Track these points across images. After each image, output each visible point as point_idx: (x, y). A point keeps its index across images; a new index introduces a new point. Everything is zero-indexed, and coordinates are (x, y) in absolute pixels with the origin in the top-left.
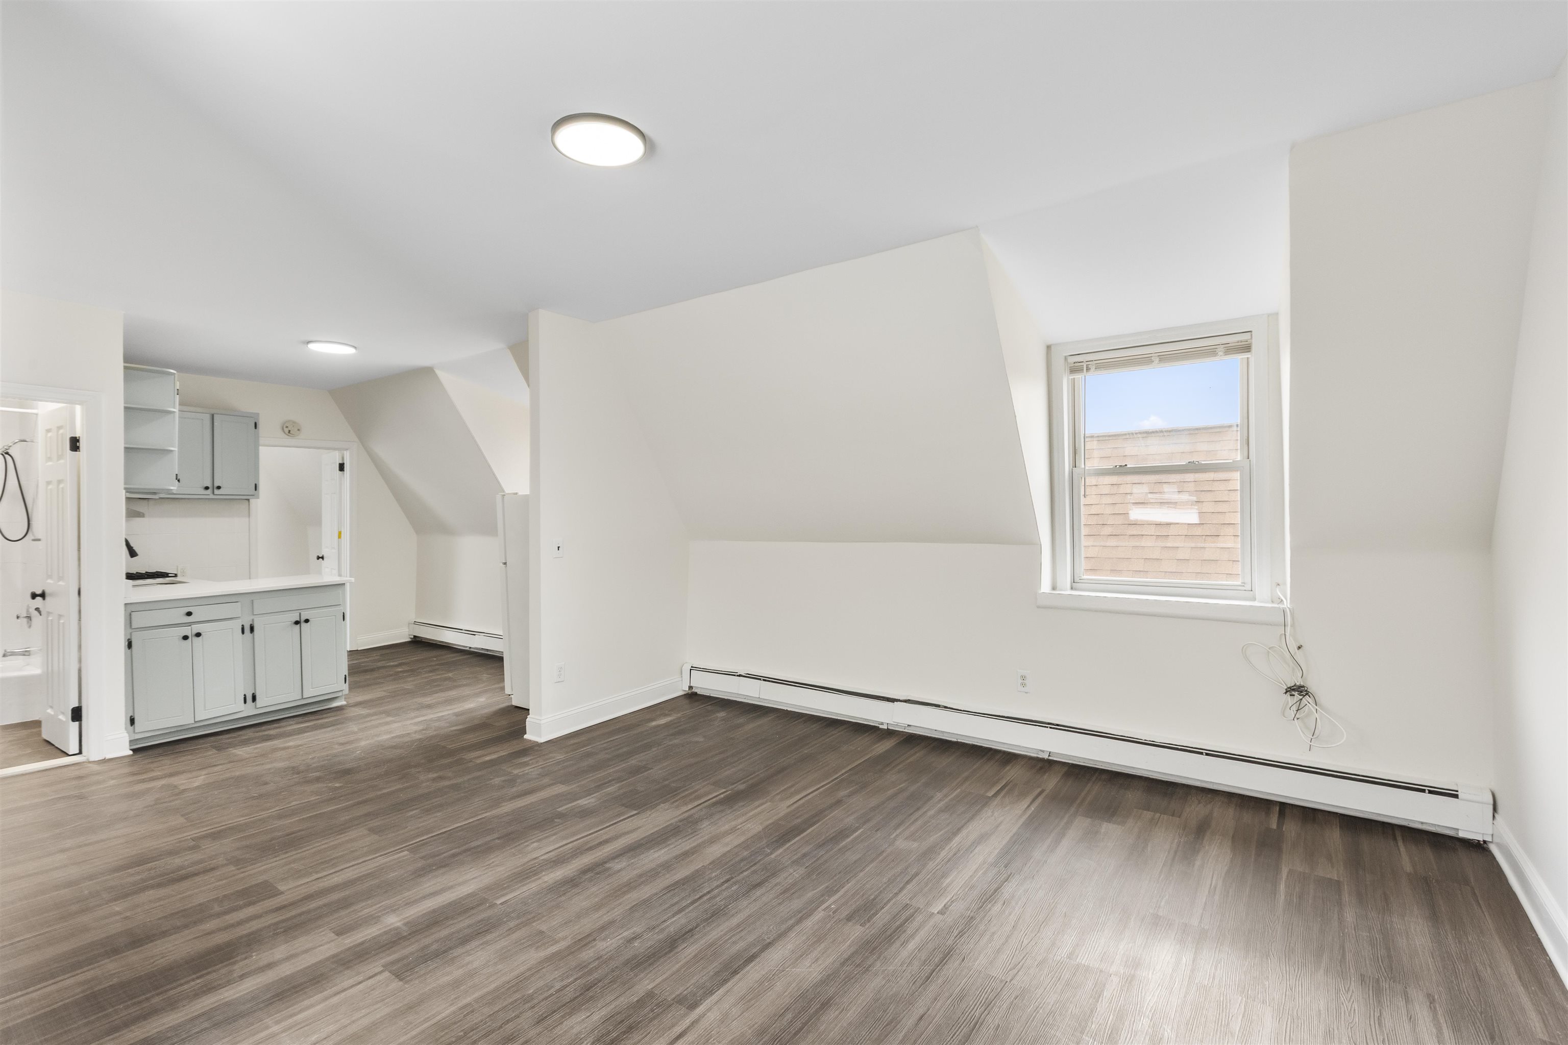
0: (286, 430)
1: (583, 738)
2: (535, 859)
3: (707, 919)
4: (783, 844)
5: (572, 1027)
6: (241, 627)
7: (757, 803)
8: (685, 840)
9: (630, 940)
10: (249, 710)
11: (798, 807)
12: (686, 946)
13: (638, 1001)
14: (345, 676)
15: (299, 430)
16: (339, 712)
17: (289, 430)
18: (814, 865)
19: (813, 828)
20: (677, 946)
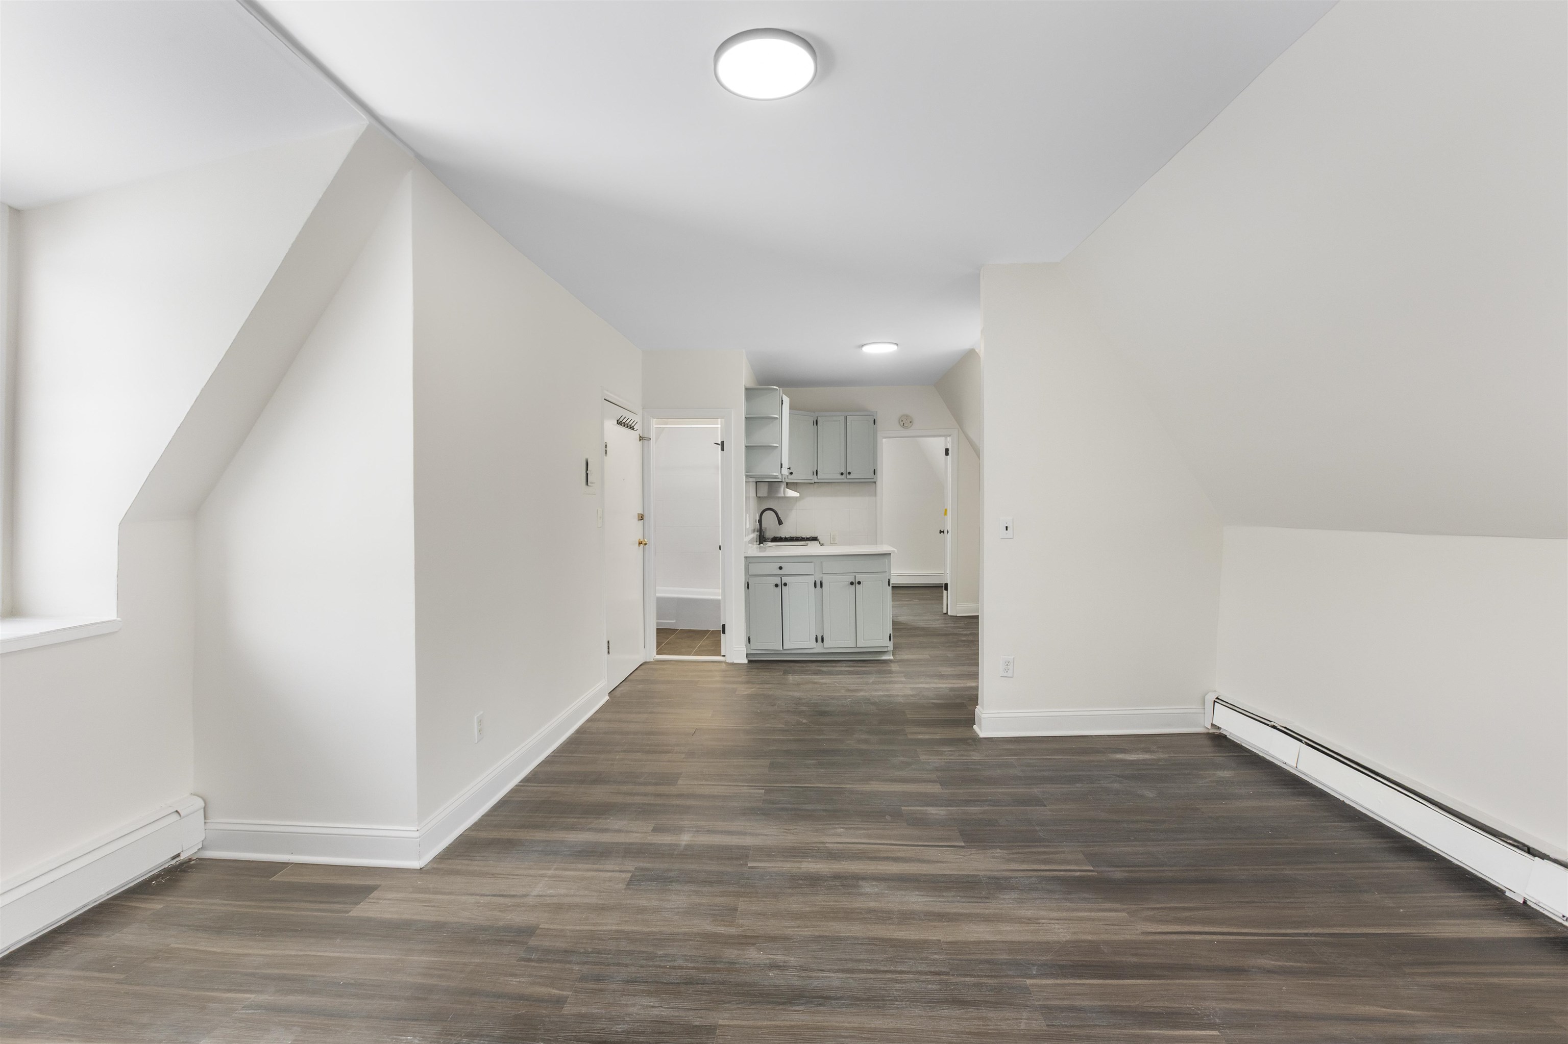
0: (902, 423)
1: (1023, 746)
2: (823, 843)
3: (858, 999)
4: (1056, 976)
5: (634, 1005)
6: (814, 582)
7: (1108, 905)
8: (964, 900)
9: (774, 966)
10: (818, 648)
11: (1157, 942)
12: (801, 1009)
13: (696, 1026)
14: (890, 634)
15: (911, 422)
16: (884, 665)
17: (905, 422)
18: (1066, 1029)
19: (1139, 981)
20: (794, 1003)
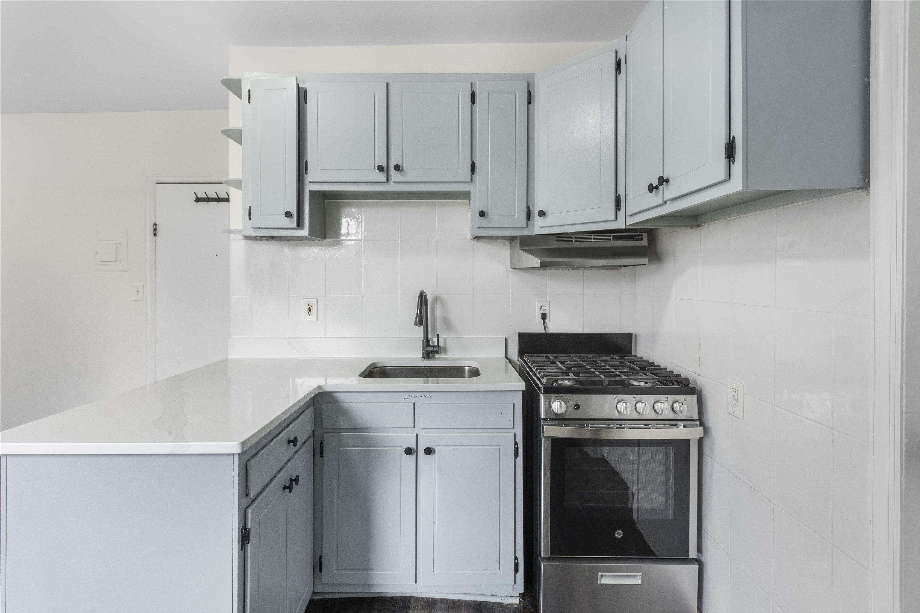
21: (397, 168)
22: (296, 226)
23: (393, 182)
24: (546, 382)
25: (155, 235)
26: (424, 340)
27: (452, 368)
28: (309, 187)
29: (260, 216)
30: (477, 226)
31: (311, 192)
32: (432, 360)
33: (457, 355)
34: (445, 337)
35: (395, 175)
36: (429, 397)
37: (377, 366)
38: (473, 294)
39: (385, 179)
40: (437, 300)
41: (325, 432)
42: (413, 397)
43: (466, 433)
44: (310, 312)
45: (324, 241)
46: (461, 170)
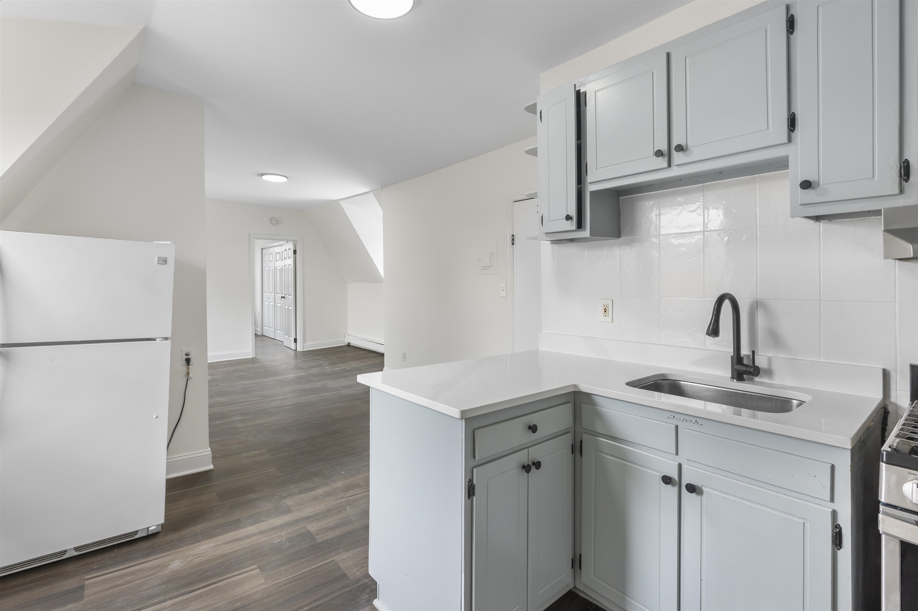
21: (680, 148)
22: (576, 228)
23: (677, 166)
24: (897, 446)
25: (513, 244)
26: (734, 355)
27: (773, 398)
28: (591, 188)
29: (549, 222)
30: (800, 203)
31: (592, 193)
32: (746, 383)
33: (789, 382)
34: (770, 355)
35: (677, 157)
36: (696, 423)
37: (668, 379)
38: (820, 300)
39: (665, 164)
40: (759, 306)
41: (585, 433)
42: (675, 418)
43: (748, 483)
44: (605, 313)
45: (619, 239)
46: (771, 130)
